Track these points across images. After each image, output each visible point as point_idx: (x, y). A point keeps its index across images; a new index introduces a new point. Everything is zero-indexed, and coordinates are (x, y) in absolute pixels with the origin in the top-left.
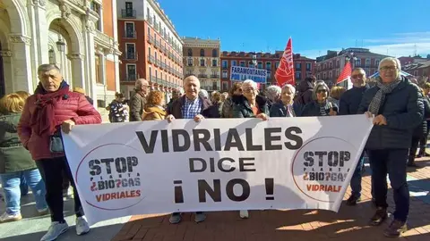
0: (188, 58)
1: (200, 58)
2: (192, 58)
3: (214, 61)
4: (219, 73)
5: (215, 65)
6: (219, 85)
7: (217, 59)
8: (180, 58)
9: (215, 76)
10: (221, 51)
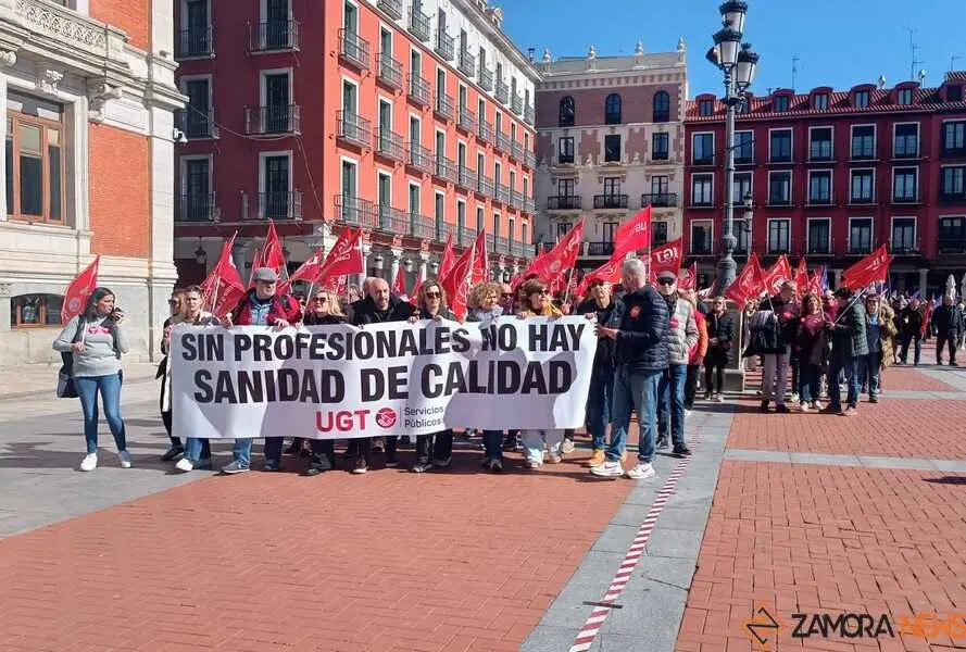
0: (557, 133)
1: (604, 131)
2: (576, 133)
3: (660, 138)
4: (676, 187)
5: (660, 155)
6: (675, 231)
7: (669, 128)
8: (526, 138)
9: (661, 200)
10: (688, 95)
